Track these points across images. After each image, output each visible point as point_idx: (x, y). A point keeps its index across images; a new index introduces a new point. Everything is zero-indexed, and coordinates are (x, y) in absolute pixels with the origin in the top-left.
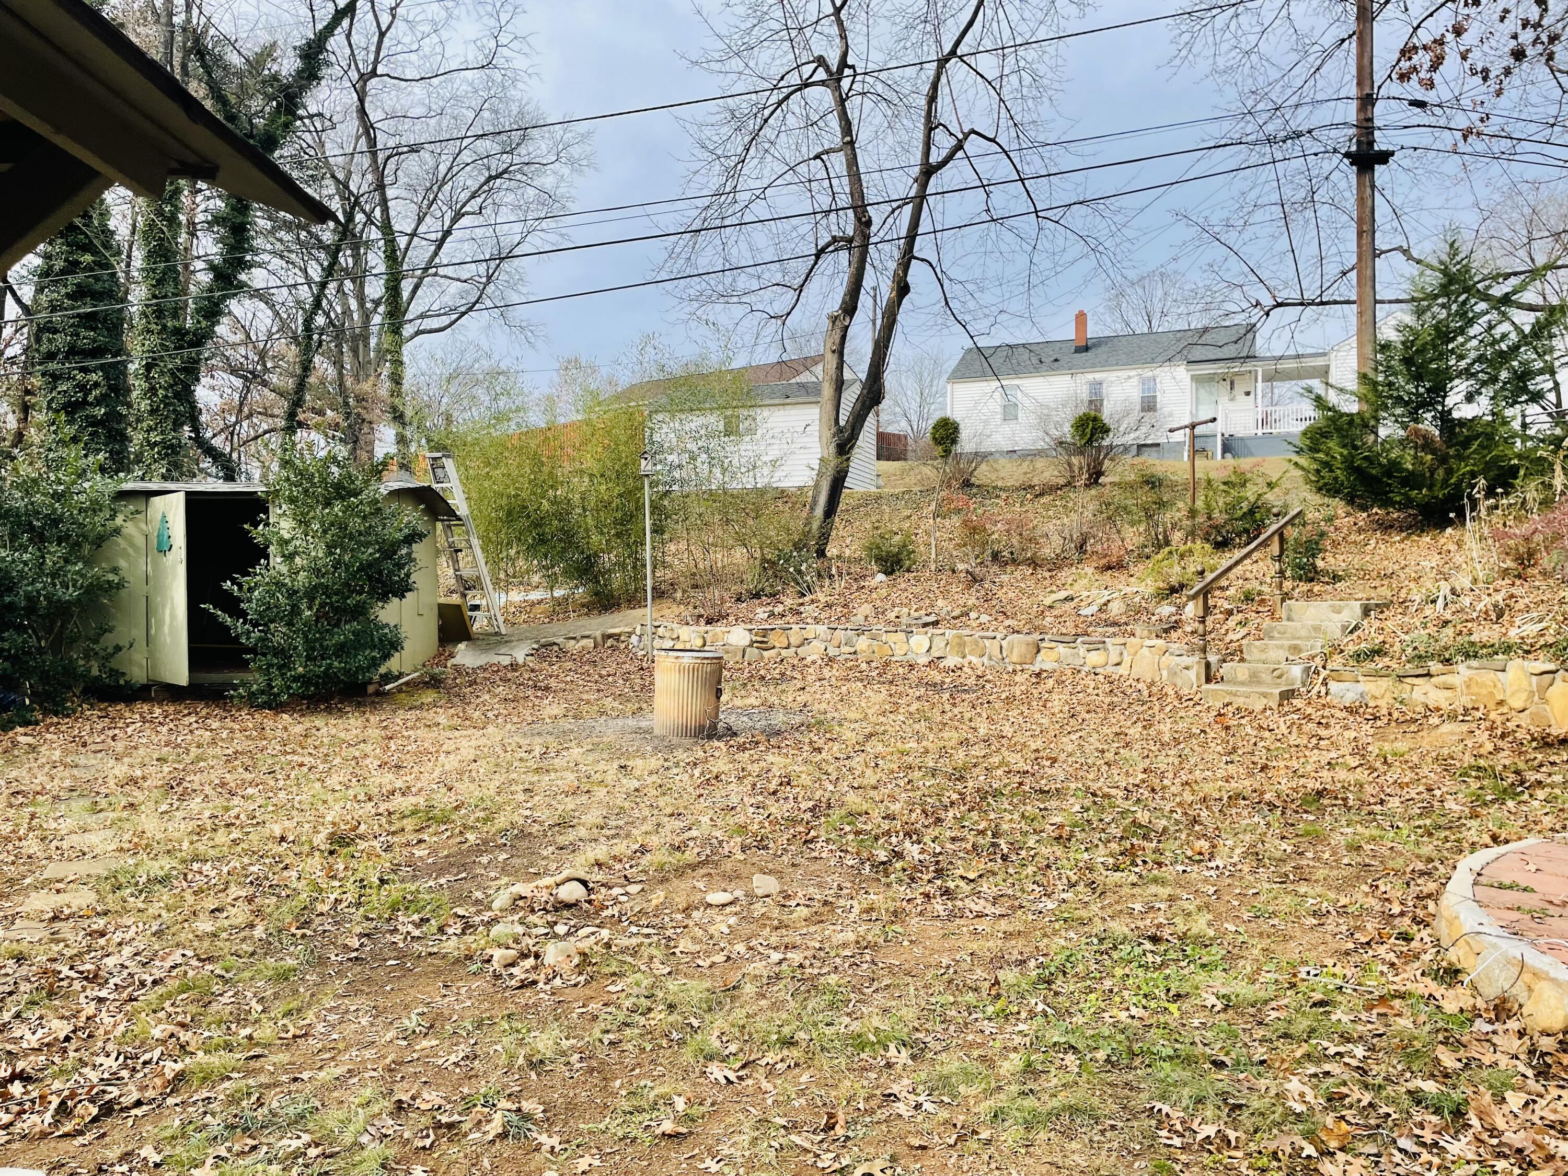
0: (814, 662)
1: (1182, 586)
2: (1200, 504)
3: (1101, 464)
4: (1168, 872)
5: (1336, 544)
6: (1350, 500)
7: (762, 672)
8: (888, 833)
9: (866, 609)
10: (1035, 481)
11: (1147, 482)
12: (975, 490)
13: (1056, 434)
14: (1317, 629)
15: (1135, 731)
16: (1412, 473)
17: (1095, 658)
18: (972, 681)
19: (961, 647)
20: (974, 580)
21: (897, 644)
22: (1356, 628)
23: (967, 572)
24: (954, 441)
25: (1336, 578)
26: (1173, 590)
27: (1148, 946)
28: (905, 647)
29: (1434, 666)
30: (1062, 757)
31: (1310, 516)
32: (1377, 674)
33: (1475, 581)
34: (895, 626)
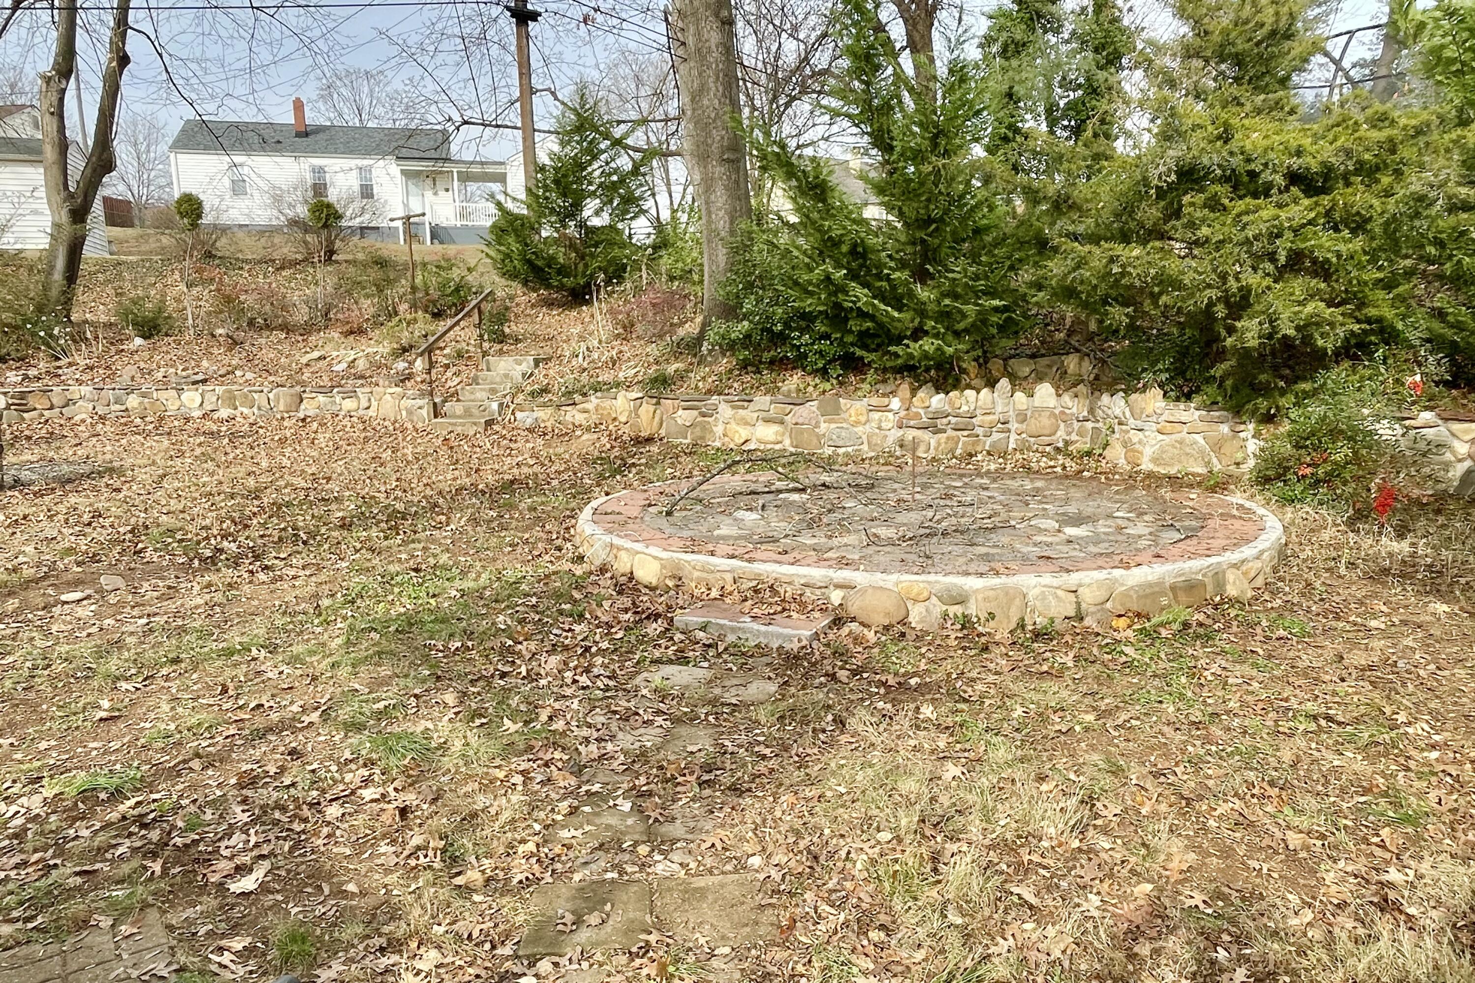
0: (83, 421)
1: (411, 347)
2: (418, 280)
3: (332, 243)
4: (421, 536)
5: (517, 316)
6: (525, 283)
7: (27, 433)
8: (207, 538)
9: (131, 370)
10: (276, 256)
11: (376, 263)
12: (217, 262)
13: (291, 214)
14: (506, 376)
15: (387, 455)
16: (563, 266)
17: (349, 404)
18: (246, 427)
19: (231, 400)
20: (234, 343)
21: (169, 400)
22: (531, 375)
23: (228, 336)
24: (199, 216)
25: (518, 341)
26: (405, 350)
27: (413, 574)
28: (178, 403)
29: (577, 397)
30: (334, 476)
31: (500, 294)
32: (544, 405)
33: (600, 342)
34: (165, 384)
